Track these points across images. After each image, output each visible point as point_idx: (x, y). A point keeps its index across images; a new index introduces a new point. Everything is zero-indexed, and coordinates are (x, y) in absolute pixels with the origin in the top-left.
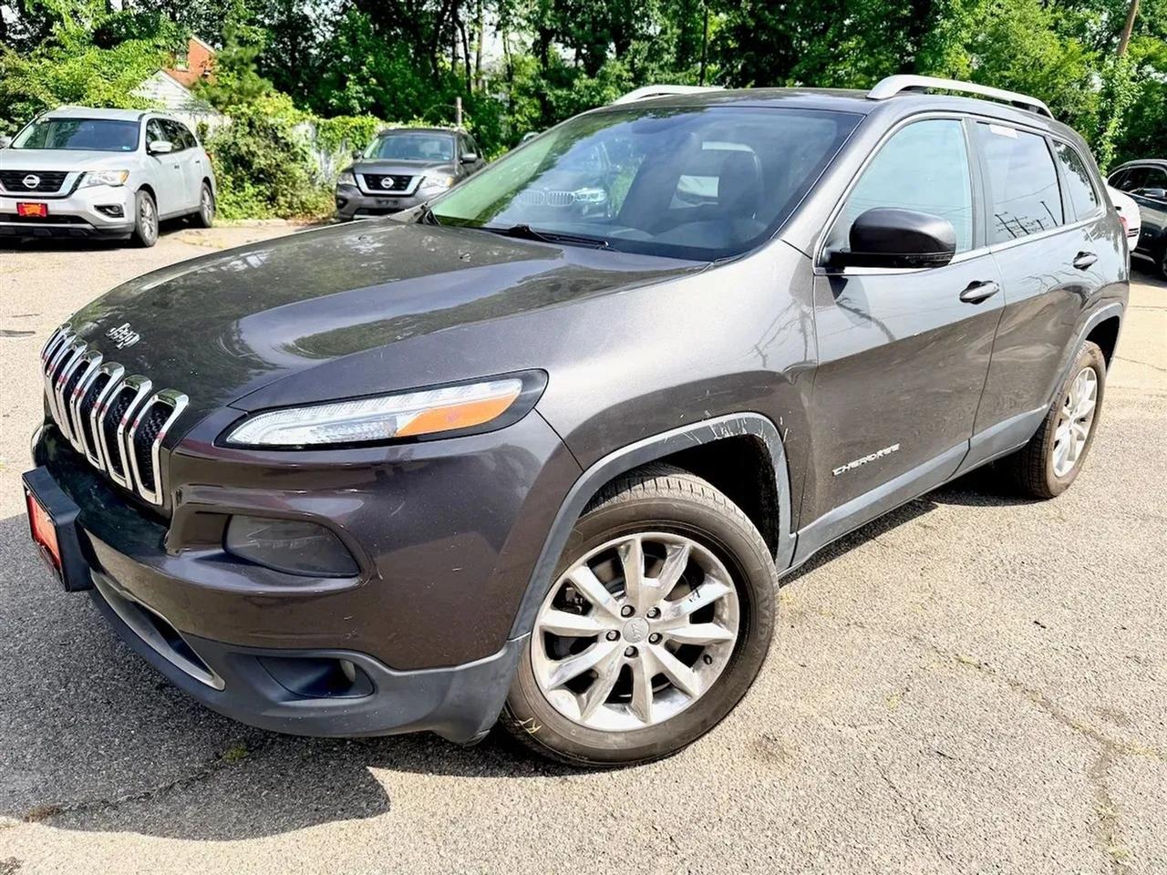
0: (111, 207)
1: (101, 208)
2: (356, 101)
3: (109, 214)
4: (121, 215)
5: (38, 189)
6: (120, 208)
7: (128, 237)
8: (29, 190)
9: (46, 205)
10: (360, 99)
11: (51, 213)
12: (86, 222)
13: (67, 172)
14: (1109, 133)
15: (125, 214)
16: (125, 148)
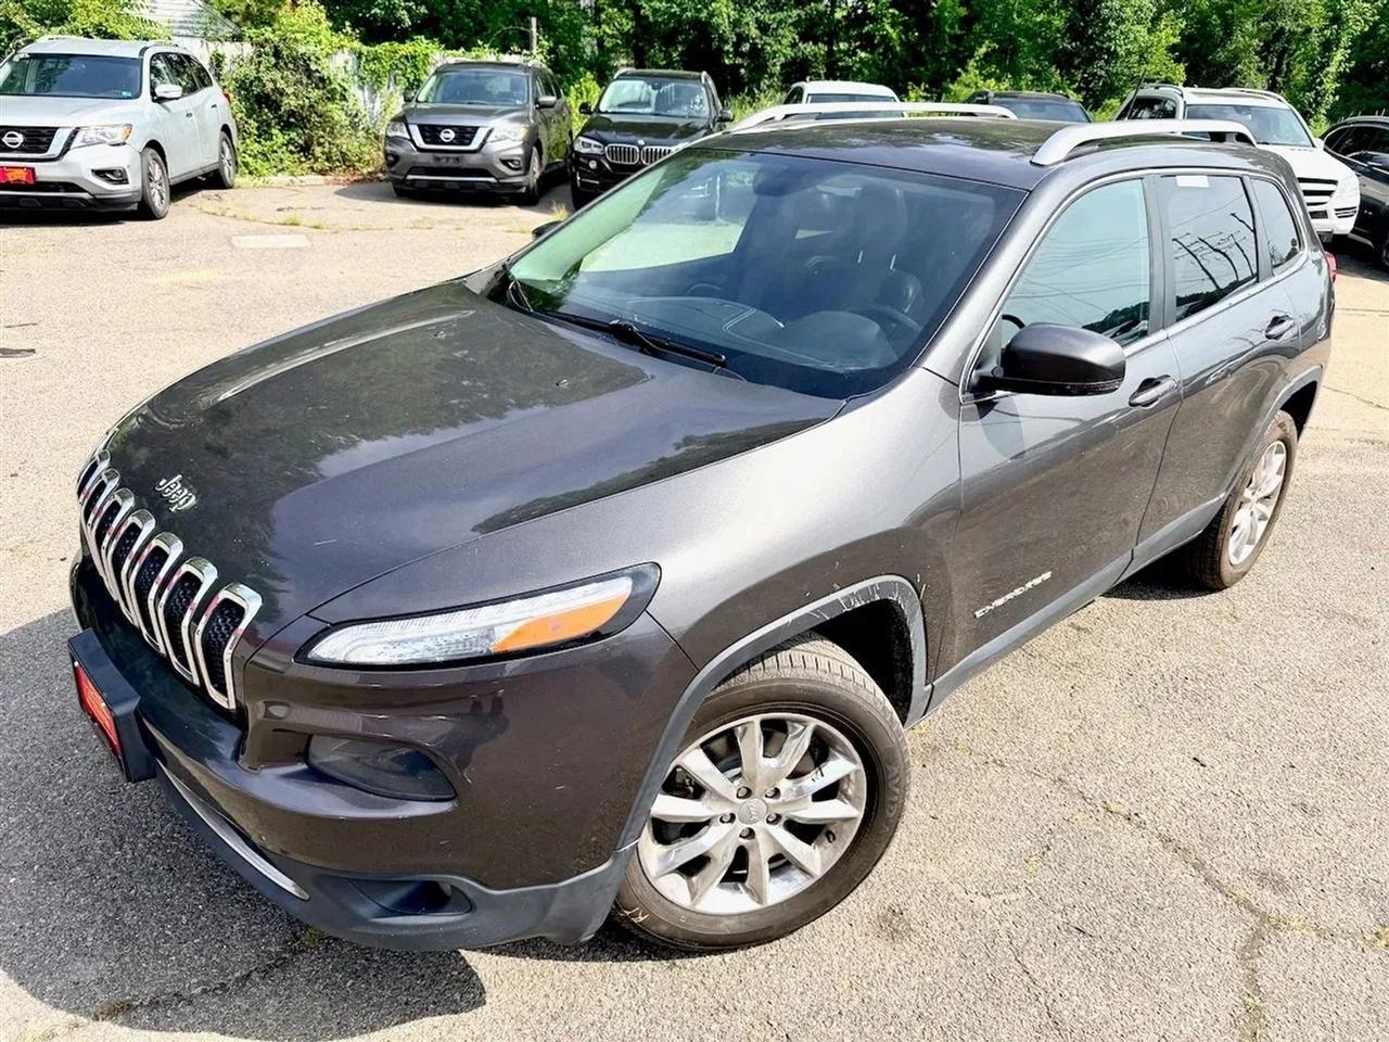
0: (112, 172)
1: (100, 173)
2: (405, 12)
3: (110, 180)
4: (124, 181)
5: (21, 150)
6: (123, 172)
7: (135, 207)
8: (10, 150)
9: (33, 170)
10: (409, 10)
11: (40, 180)
12: (82, 190)
13: (57, 128)
14: (1332, 69)
15: (130, 180)
16: (124, 93)
